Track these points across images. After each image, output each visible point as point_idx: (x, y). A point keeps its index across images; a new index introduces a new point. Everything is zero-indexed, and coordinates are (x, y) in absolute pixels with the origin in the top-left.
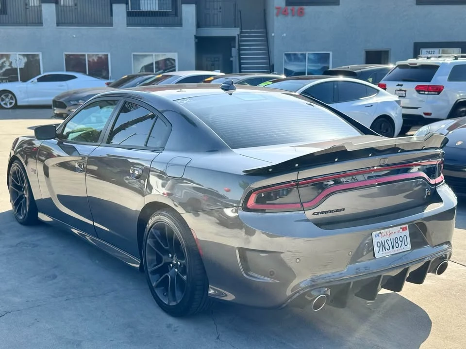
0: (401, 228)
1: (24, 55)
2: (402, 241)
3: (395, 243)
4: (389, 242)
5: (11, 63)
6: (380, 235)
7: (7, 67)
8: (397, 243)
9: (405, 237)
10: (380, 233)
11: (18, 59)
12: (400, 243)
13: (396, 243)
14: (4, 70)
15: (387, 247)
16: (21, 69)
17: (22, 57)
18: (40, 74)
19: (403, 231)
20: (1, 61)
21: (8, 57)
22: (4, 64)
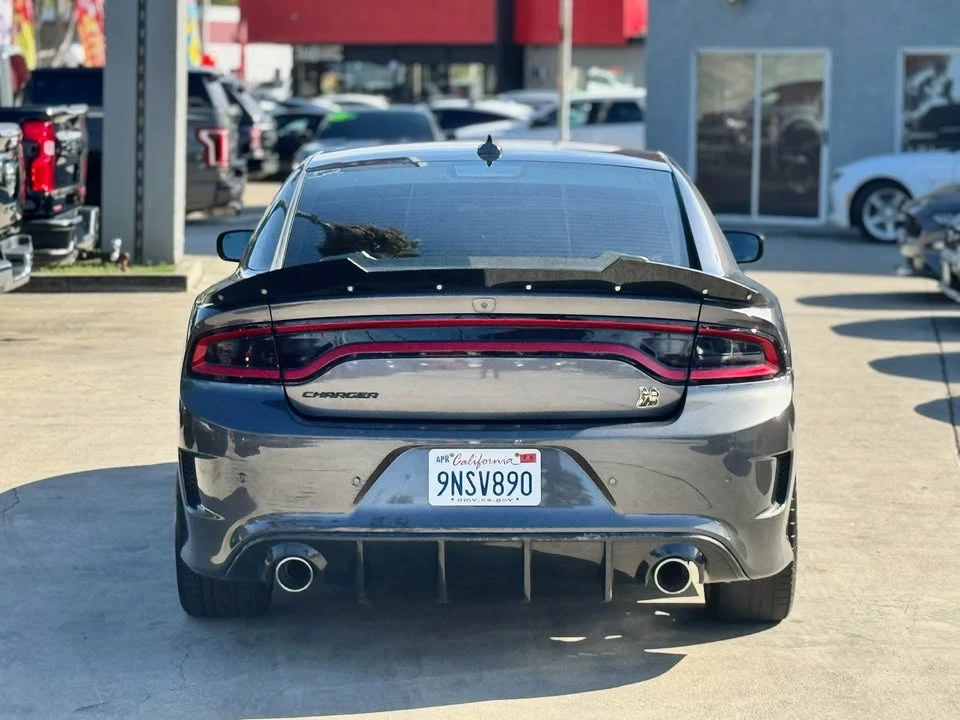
0: (517, 455)
2: (515, 483)
3: (491, 483)
4: (476, 480)
5: (947, 89)
6: (451, 459)
7: (936, 100)
8: (500, 484)
9: (526, 476)
10: (452, 455)
12: (508, 487)
13: (496, 484)
14: (924, 108)
15: (466, 485)
19: (522, 462)
20: (919, 79)
21: (940, 64)
22: (927, 90)
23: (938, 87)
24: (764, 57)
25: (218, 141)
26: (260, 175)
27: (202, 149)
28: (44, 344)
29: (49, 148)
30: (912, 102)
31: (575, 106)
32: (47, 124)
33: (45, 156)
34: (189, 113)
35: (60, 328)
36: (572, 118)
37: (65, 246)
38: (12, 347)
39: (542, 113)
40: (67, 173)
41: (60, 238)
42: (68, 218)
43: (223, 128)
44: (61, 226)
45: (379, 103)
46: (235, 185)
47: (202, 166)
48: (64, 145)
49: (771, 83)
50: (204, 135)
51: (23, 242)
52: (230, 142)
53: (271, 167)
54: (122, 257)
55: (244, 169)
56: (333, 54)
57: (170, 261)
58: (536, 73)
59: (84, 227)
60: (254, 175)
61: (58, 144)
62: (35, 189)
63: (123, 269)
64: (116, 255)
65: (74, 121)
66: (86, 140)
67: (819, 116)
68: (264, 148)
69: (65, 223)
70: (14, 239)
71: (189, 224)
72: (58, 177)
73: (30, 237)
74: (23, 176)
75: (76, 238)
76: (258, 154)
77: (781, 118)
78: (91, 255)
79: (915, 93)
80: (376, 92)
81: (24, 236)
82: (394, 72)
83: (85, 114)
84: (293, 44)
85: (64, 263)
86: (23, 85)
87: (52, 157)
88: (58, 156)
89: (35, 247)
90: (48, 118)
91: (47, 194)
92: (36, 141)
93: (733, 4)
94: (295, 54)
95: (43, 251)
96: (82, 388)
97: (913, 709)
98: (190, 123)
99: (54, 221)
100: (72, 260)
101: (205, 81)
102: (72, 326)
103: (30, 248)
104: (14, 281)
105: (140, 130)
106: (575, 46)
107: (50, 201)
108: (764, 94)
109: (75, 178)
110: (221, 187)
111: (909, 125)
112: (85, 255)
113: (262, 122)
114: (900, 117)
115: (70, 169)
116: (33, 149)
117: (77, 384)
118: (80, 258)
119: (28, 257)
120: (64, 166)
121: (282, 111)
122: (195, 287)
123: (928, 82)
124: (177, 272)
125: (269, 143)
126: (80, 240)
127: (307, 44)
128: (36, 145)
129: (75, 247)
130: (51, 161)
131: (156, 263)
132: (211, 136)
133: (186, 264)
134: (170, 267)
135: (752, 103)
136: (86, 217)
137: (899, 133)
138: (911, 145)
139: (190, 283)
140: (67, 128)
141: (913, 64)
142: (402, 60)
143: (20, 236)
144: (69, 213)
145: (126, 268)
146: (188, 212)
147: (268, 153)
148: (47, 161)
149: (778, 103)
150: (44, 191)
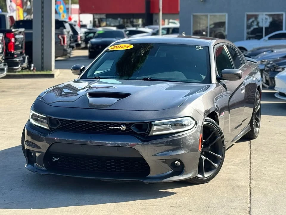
1: (270, 15)
5: (258, 23)
7: (256, 27)
11: (264, 19)
14: (252, 29)
16: (266, 28)
17: (268, 17)
18: (282, 29)
20: (251, 21)
21: (256, 17)
22: (253, 24)
23: (255, 23)
24: (210, 16)
25: (64, 38)
26: (80, 48)
27: (59, 40)
28: (13, 92)
29: (13, 40)
30: (249, 27)
31: (163, 29)
32: (12, 34)
33: (12, 42)
34: (56, 31)
35: (19, 88)
36: (162, 32)
37: (18, 66)
38: (4, 93)
39: (155, 31)
40: (19, 47)
41: (17, 64)
42: (18, 58)
43: (65, 35)
44: (17, 61)
45: (114, 29)
46: (69, 50)
47: (60, 45)
48: (17, 39)
49: (212, 22)
50: (60, 37)
51: (5, 65)
52: (67, 39)
53: (83, 45)
54: (34, 69)
55: (75, 46)
56: (103, 16)
57: (51, 70)
58: (156, 21)
59: (24, 61)
60: (78, 48)
61: (16, 39)
62: (9, 51)
63: (34, 72)
64: (32, 68)
65: (20, 32)
66: (24, 38)
67: (225, 31)
68: (81, 41)
69: (18, 60)
70: (2, 64)
71: (56, 61)
72: (16, 48)
73: (7, 64)
74: (5, 47)
75: (21, 64)
76: (80, 42)
77: (215, 32)
78: (26, 69)
79: (250, 25)
80: (114, 26)
81: (5, 63)
82: (120, 21)
83: (24, 31)
84: (93, 14)
85: (17, 70)
86: (13, 24)
87: (14, 42)
88: (15, 42)
89: (9, 66)
90: (13, 32)
91: (13, 52)
92: (9, 38)
93: (202, 2)
94: (93, 16)
95: (11, 67)
96: (19, 104)
97: (222, 191)
98: (56, 34)
99: (15, 60)
100: (20, 70)
101: (64, 23)
102: (21, 87)
103: (7, 67)
104: (1, 75)
105: (42, 35)
106: (163, 14)
107: (13, 54)
108: (210, 25)
109: (22, 48)
110: (65, 50)
111: (248, 33)
112: (24, 68)
113: (81, 34)
114: (246, 31)
115: (20, 45)
116: (9, 40)
117: (18, 103)
118: (22, 69)
119: (6, 69)
120: (18, 45)
121: (88, 31)
122: (57, 77)
123: (253, 22)
124: (52, 73)
125: (83, 39)
126: (22, 64)
127: (96, 14)
128: (9, 39)
129: (20, 66)
130: (13, 44)
131: (47, 71)
132: (62, 37)
133: (55, 71)
134: (51, 72)
135: (207, 28)
136: (24, 58)
137: (245, 35)
138: (249, 38)
139: (55, 76)
140: (18, 34)
141: (249, 17)
142: (121, 18)
143: (4, 63)
144: (20, 57)
145: (35, 72)
146: (56, 57)
147: (82, 42)
148: (12, 43)
149: (214, 28)
150: (12, 52)
